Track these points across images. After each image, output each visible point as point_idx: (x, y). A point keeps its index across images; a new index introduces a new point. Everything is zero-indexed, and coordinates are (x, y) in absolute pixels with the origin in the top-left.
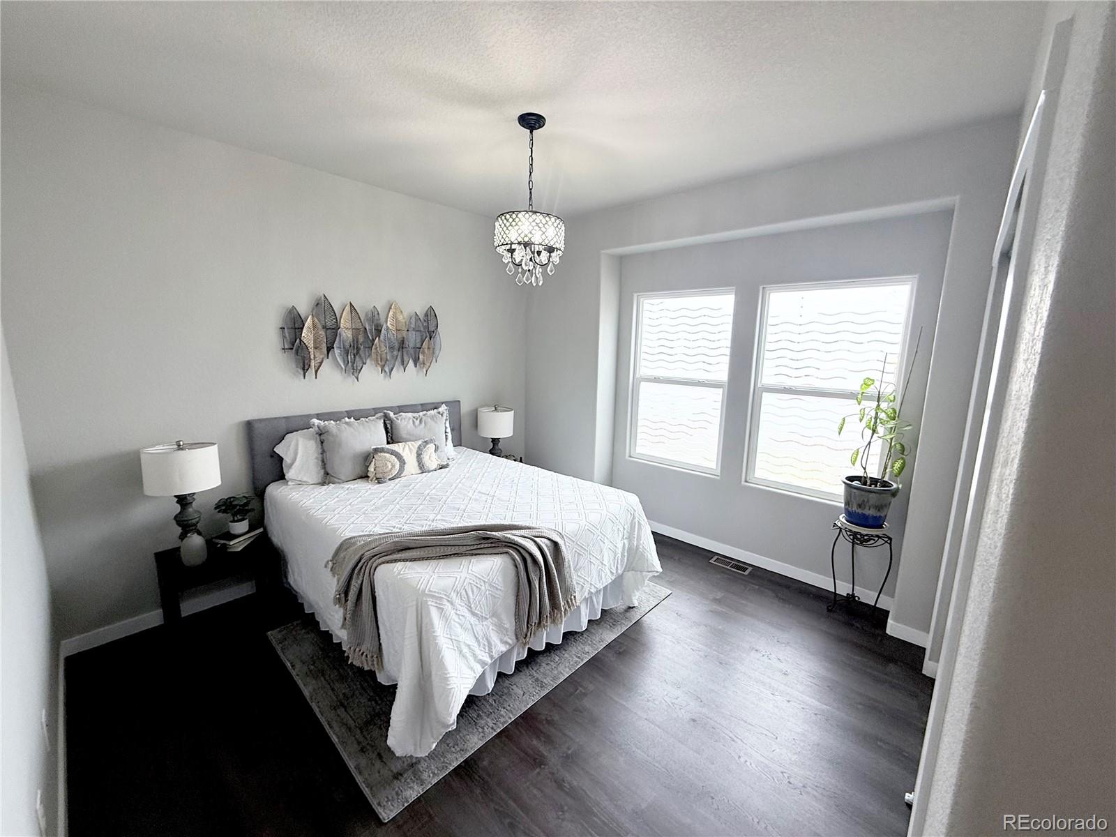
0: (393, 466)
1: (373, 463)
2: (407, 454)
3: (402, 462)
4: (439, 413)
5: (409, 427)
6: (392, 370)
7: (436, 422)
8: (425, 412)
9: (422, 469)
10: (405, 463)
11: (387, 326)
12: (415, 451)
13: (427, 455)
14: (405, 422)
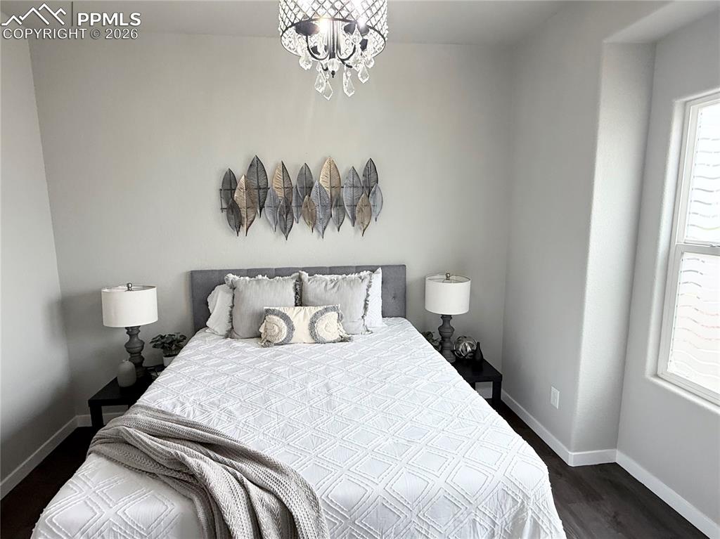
0: (280, 331)
1: (264, 324)
2: (299, 320)
3: (291, 328)
4: (360, 278)
5: (318, 290)
6: (325, 229)
7: (351, 288)
8: (344, 275)
9: (316, 339)
10: (293, 330)
11: (319, 184)
12: (309, 317)
13: (322, 324)
14: (315, 286)
